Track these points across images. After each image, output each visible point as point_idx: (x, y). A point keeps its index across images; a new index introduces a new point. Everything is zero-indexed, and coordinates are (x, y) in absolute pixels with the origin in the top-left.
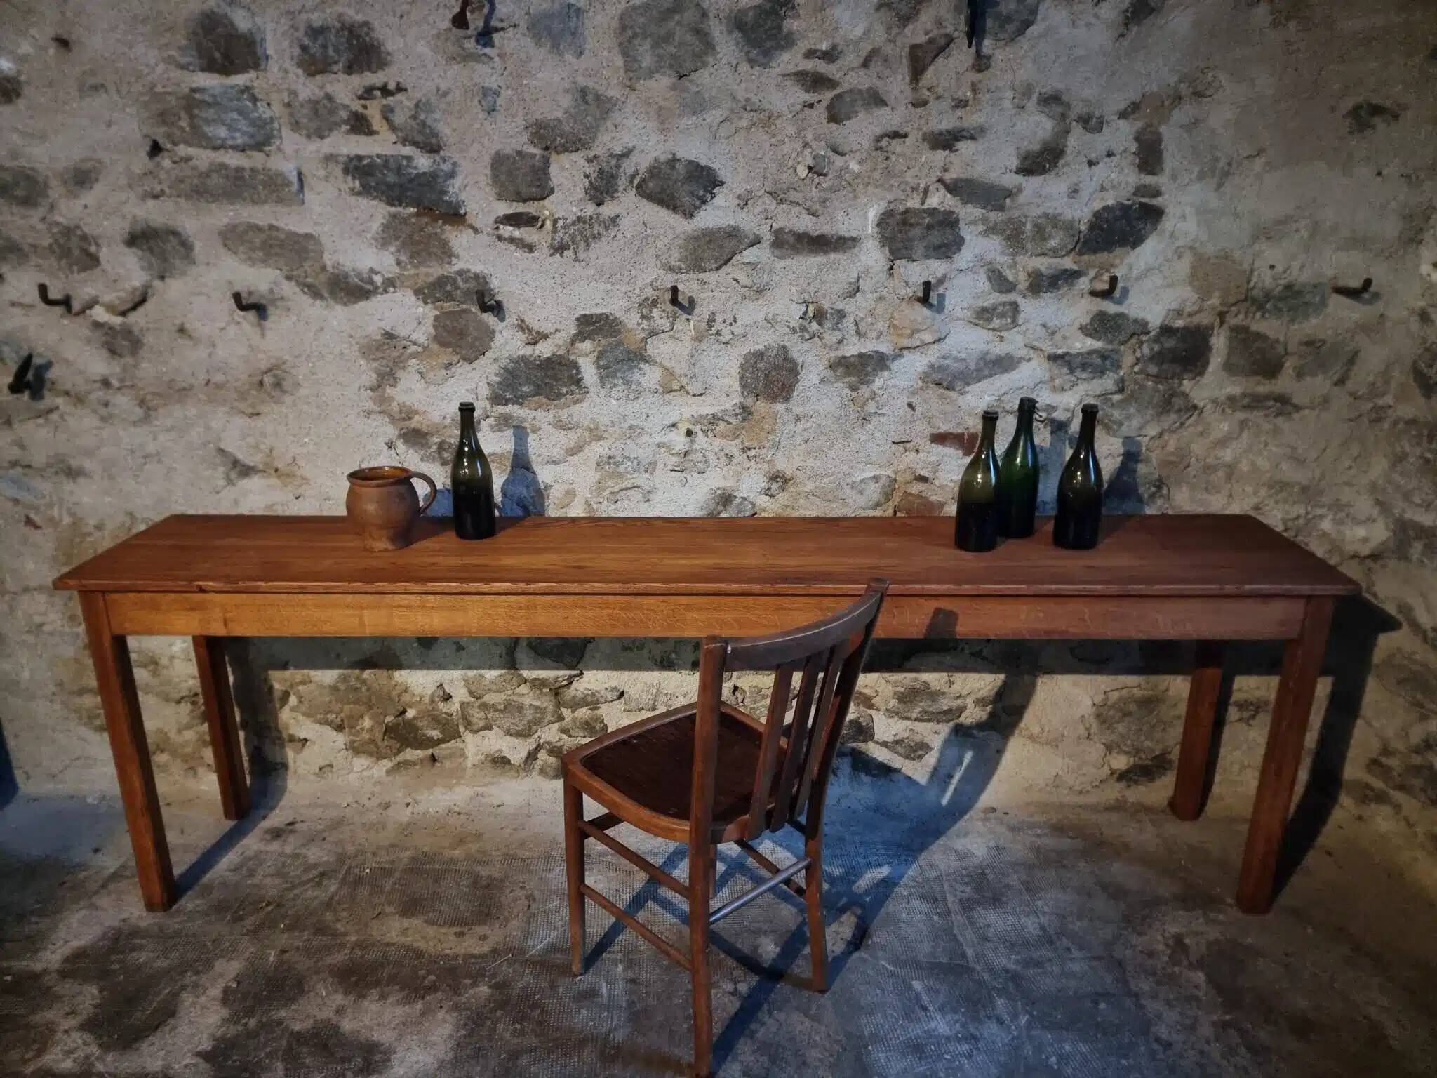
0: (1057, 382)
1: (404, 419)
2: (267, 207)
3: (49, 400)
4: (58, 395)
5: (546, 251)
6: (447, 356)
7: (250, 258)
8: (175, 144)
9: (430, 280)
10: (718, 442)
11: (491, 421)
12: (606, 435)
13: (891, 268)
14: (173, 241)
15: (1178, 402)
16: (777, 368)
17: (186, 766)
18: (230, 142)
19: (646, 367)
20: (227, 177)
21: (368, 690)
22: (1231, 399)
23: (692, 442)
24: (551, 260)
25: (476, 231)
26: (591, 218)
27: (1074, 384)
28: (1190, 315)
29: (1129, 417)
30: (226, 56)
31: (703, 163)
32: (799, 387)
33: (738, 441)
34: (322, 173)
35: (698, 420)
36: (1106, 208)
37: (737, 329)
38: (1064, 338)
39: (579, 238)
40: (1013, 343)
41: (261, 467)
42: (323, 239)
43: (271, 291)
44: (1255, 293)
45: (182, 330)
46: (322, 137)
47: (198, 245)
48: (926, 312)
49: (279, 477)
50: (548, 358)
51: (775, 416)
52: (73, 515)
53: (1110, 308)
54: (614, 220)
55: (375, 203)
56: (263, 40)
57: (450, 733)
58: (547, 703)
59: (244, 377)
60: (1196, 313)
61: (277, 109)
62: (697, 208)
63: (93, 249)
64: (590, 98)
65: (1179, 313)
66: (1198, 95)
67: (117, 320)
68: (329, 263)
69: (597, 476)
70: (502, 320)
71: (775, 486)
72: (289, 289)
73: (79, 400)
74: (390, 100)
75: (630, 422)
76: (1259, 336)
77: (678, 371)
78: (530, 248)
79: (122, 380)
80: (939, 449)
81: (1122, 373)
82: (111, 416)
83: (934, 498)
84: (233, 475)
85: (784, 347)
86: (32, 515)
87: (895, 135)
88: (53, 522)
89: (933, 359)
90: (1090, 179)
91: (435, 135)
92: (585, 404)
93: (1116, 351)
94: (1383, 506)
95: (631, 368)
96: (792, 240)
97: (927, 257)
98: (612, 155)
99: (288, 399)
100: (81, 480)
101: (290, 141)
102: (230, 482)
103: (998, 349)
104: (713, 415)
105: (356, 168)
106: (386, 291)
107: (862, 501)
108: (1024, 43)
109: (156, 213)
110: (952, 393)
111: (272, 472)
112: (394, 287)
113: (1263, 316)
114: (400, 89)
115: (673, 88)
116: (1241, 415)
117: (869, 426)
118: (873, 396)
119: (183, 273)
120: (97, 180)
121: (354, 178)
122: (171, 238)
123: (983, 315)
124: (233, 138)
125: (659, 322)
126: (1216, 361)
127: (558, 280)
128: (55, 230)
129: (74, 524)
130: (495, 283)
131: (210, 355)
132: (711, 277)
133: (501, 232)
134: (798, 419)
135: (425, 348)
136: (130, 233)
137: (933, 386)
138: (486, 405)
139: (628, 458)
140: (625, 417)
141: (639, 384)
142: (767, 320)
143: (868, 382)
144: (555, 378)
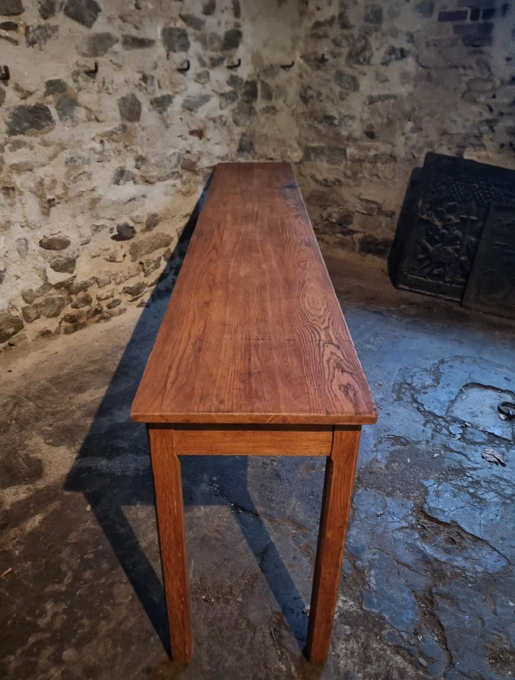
0: (222, 105)
5: (25, 45)
10: (114, 145)
11: (9, 145)
12: (67, 147)
13: (168, 55)
15: (253, 111)
16: (133, 105)
19: (78, 108)
23: (103, 146)
24: (28, 49)
26: (44, 26)
27: (227, 106)
29: (241, 118)
32: (142, 114)
33: (122, 143)
35: (105, 135)
36: (228, 31)
37: (114, 86)
38: (223, 86)
39: (41, 37)
40: (208, 89)
50: (35, 106)
51: (136, 129)
53: (234, 73)
54: (56, 28)
57: (19, 327)
58: (64, 295)
60: (253, 76)
62: (92, 22)
65: (250, 75)
69: (67, 169)
70: (7, 85)
71: (139, 163)
75: (78, 138)
77: (93, 109)
78: (16, 43)
80: (192, 138)
81: (238, 100)
83: (192, 160)
85: (134, 94)
89: (185, 97)
90: (223, 18)
92: (55, 131)
93: (236, 91)
94: (299, 144)
95: (72, 109)
96: (130, 40)
97: (180, 50)
103: (204, 92)
104: (112, 132)
107: (172, 164)
110: (193, 113)
113: (266, 77)
116: (266, 115)
117: (169, 130)
118: (168, 117)
123: (198, 77)
125: (81, 83)
126: (259, 94)
127: (33, 61)
132: (100, 59)
133: (1, 33)
134: (143, 129)
137: (187, 110)
138: (6, 136)
139: (79, 158)
140: (73, 136)
141: (77, 118)
142: (126, 82)
143: (165, 110)
144: (40, 118)
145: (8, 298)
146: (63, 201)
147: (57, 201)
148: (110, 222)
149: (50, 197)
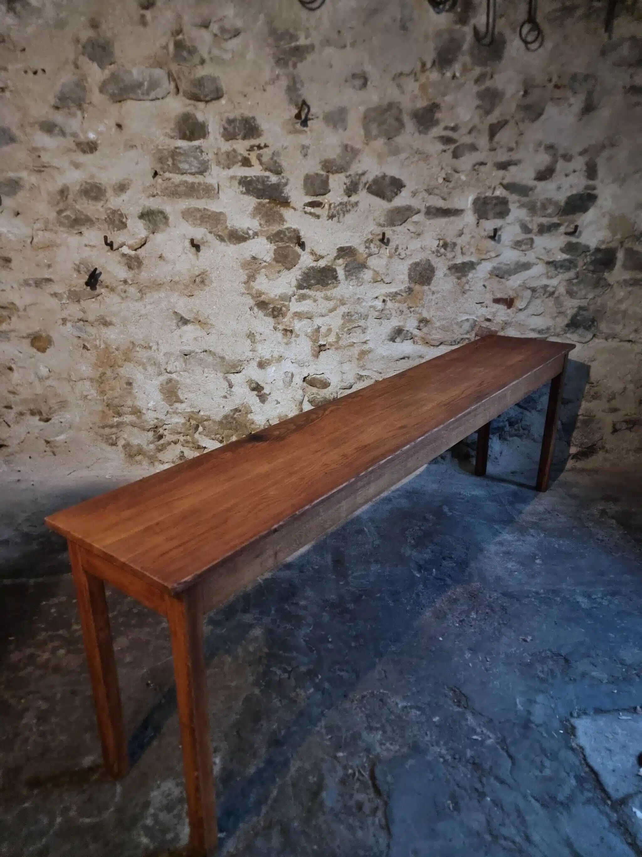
0: (549, 274)
1: (258, 297)
2: (203, 200)
3: (99, 290)
4: (103, 288)
5: (326, 218)
6: (279, 267)
7: (194, 224)
8: (164, 172)
9: (274, 232)
10: (397, 305)
11: (296, 297)
12: (347, 303)
13: (478, 223)
14: (161, 216)
15: (602, 283)
16: (425, 270)
17: (150, 461)
18: (189, 171)
19: (366, 270)
20: (187, 187)
21: (236, 423)
22: (625, 281)
23: (385, 305)
24: (327, 222)
25: (295, 209)
26: (346, 203)
27: (557, 275)
28: (608, 243)
29: (580, 290)
30: (192, 133)
31: (397, 177)
32: (435, 278)
33: (406, 304)
34: (228, 184)
35: (388, 295)
36: (572, 195)
37: (408, 252)
38: (553, 254)
39: (340, 212)
40: (530, 257)
41: (192, 320)
42: (227, 214)
43: (202, 238)
44: (636, 233)
45: (160, 257)
46: (229, 168)
47: (171, 219)
48: (493, 243)
49: (200, 325)
50: (324, 267)
51: (423, 292)
52: (105, 343)
53: (574, 240)
54: (357, 203)
55: (251, 197)
56: (208, 125)
59: (188, 278)
60: (610, 242)
61: (211, 156)
62: (393, 197)
63: (124, 220)
64: (349, 149)
65: (603, 242)
66: (612, 145)
67: (133, 253)
68: (229, 225)
69: (342, 321)
70: (304, 250)
71: (422, 325)
72: (210, 238)
73: (113, 290)
74: (261, 151)
75: (359, 296)
76: (637, 253)
77: (381, 272)
78: (318, 217)
79: (133, 280)
80: (497, 306)
81: (578, 270)
82: (127, 297)
83: (493, 329)
84: (180, 324)
85: (429, 260)
86: (86, 344)
87: (482, 164)
88: (96, 347)
89: (495, 264)
90: (566, 183)
91: (280, 166)
92: (339, 288)
93: (576, 260)
95: (359, 271)
96: (434, 211)
97: (494, 218)
98: (357, 174)
99: (207, 288)
100: (111, 327)
101: (215, 170)
102: (178, 327)
103: (524, 260)
104: (396, 293)
105: (244, 182)
106: (254, 238)
107: (461, 331)
108: (538, 123)
109: (153, 204)
110: (503, 280)
111: (197, 322)
112: (258, 236)
113: (639, 244)
114: (266, 146)
115: (385, 144)
116: (630, 289)
117: (466, 296)
118: (468, 282)
119: (163, 231)
120: (128, 189)
121: (243, 187)
122: (160, 215)
123: (518, 244)
124: (191, 169)
125: (373, 249)
126: (619, 263)
127: (330, 231)
128: (109, 212)
129: (107, 348)
130: (302, 234)
131: (173, 269)
132: (398, 229)
133: (306, 210)
134: (433, 293)
135: (269, 264)
136: (141, 213)
137: (495, 277)
138: (295, 289)
139: (357, 313)
140: (356, 294)
141: (363, 278)
142: (422, 248)
143: (465, 276)
144: (326, 277)
145: (267, 417)
146: (333, 347)
147: (327, 347)
148: (376, 374)
149: (322, 342)
